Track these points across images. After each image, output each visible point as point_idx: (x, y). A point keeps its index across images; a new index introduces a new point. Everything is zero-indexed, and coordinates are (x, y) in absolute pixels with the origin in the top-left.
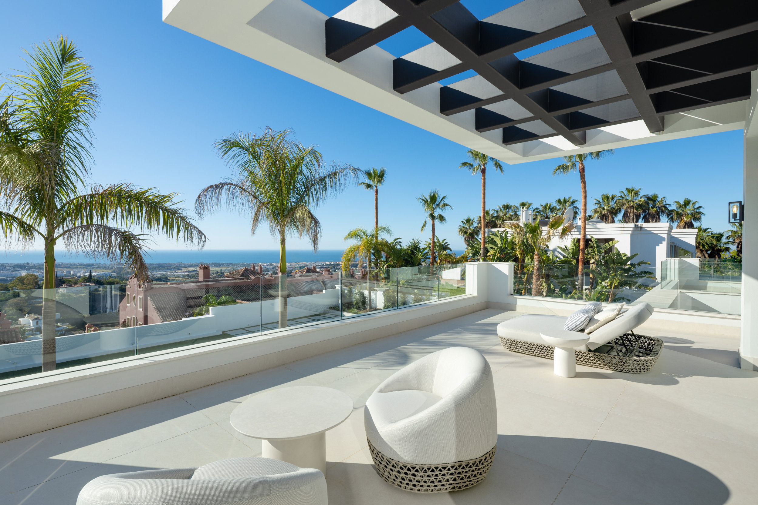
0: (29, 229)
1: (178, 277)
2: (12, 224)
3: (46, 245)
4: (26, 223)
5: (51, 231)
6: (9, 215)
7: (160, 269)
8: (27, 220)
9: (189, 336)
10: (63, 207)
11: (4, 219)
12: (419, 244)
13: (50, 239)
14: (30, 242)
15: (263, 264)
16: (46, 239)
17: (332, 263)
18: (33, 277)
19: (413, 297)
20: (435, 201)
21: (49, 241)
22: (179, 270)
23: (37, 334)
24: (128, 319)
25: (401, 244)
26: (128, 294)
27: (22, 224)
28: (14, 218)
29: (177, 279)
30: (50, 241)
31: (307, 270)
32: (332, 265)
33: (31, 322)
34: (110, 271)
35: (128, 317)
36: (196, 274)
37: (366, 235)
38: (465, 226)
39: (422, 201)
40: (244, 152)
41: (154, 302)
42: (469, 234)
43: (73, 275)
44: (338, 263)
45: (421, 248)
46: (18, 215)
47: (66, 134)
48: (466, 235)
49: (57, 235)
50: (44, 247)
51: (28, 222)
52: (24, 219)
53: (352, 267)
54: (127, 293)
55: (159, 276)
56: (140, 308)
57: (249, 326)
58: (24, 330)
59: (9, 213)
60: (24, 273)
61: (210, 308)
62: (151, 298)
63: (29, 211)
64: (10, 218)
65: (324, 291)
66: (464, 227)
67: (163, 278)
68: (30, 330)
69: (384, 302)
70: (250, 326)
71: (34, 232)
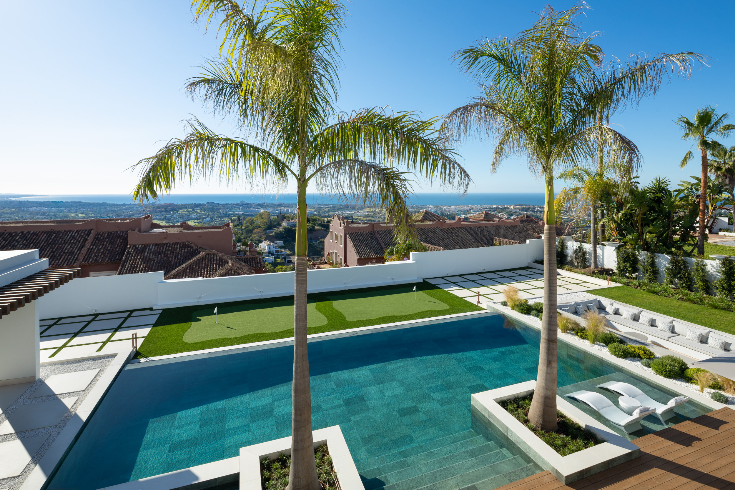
0: (283, 169)
1: (361, 216)
2: (268, 162)
3: (299, 187)
4: (280, 161)
5: (303, 171)
6: (264, 151)
7: (347, 209)
8: (282, 157)
9: (392, 281)
10: (315, 139)
11: (261, 156)
12: (667, 185)
13: (302, 180)
14: (284, 185)
15: (431, 206)
16: (299, 180)
17: (500, 207)
18: (267, 213)
19: (669, 258)
20: (709, 122)
21: (301, 183)
22: (361, 210)
23: (269, 256)
24: (331, 253)
25: (637, 184)
26: (331, 232)
27: (277, 162)
28: (270, 155)
29: (360, 218)
30: (303, 182)
31: (485, 214)
32: (500, 208)
33: (266, 246)
34: (313, 210)
35: (331, 251)
36: (374, 214)
37: (589, 174)
38: (718, 160)
39: (683, 124)
40: (494, 62)
41: (352, 240)
42: (726, 170)
43: (290, 213)
44: (506, 206)
45: (672, 190)
46: (273, 152)
47: (317, 49)
48: (719, 173)
49: (309, 176)
50: (297, 190)
51: (282, 160)
52: (279, 157)
53: (522, 211)
54: (331, 230)
55: (347, 215)
56: (341, 244)
57: (447, 275)
58: (263, 252)
59: (266, 149)
60: (262, 210)
61: (411, 253)
62: (350, 236)
63: (283, 146)
64: (266, 155)
65: (528, 241)
66: (716, 161)
67: (349, 217)
68: (266, 253)
69: (618, 262)
70: (449, 275)
71: (288, 172)
